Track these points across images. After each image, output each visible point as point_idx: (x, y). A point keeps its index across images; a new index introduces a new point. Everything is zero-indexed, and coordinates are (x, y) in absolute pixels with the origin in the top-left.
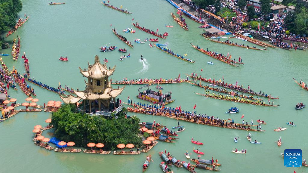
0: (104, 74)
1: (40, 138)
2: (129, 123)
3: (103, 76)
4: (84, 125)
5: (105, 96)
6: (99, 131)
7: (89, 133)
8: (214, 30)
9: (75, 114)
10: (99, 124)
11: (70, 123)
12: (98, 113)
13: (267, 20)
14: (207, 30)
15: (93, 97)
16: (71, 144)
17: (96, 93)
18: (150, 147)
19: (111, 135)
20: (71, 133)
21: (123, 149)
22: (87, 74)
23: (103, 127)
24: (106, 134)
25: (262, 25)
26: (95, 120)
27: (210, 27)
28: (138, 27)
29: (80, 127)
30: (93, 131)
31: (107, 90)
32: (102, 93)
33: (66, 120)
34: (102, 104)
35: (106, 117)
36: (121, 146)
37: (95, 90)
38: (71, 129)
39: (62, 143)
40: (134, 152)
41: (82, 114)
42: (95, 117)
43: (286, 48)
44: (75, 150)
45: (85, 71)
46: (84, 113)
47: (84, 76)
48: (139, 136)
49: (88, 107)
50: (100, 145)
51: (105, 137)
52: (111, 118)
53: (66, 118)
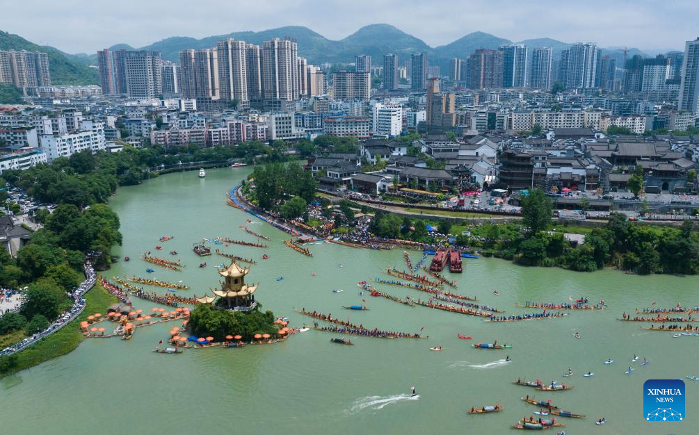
0: (241, 272)
1: (176, 338)
2: (264, 316)
3: (241, 274)
4: (225, 321)
5: (242, 293)
6: (240, 326)
7: (231, 328)
8: (304, 237)
9: (214, 312)
10: (239, 318)
11: (211, 320)
12: (236, 309)
13: (353, 226)
14: (299, 238)
15: (232, 294)
16: (210, 339)
17: (234, 291)
18: (285, 337)
19: (252, 328)
20: (213, 329)
21: (259, 339)
22: (225, 274)
23: (243, 321)
24: (247, 327)
25: (349, 231)
26: (235, 315)
27: (301, 235)
28: (230, 242)
29: (222, 323)
30: (235, 326)
31: (244, 288)
32: (239, 291)
33: (206, 318)
34: (239, 300)
35: (244, 312)
36: (258, 336)
37: (233, 288)
38: (213, 325)
39: (201, 340)
40: (270, 342)
41: (222, 311)
42: (235, 313)
43: (371, 248)
44: (213, 344)
45: (223, 271)
46: (223, 310)
47: (222, 275)
48: (276, 327)
49: (227, 304)
50: (238, 337)
51: (246, 330)
52: (249, 313)
53: (205, 316)
